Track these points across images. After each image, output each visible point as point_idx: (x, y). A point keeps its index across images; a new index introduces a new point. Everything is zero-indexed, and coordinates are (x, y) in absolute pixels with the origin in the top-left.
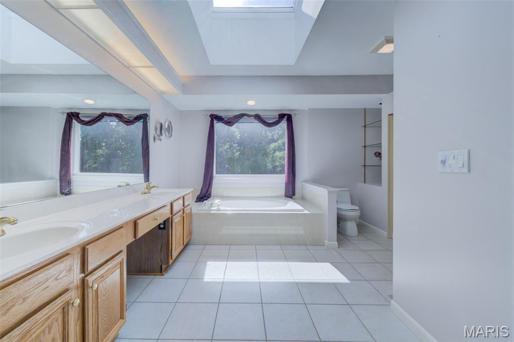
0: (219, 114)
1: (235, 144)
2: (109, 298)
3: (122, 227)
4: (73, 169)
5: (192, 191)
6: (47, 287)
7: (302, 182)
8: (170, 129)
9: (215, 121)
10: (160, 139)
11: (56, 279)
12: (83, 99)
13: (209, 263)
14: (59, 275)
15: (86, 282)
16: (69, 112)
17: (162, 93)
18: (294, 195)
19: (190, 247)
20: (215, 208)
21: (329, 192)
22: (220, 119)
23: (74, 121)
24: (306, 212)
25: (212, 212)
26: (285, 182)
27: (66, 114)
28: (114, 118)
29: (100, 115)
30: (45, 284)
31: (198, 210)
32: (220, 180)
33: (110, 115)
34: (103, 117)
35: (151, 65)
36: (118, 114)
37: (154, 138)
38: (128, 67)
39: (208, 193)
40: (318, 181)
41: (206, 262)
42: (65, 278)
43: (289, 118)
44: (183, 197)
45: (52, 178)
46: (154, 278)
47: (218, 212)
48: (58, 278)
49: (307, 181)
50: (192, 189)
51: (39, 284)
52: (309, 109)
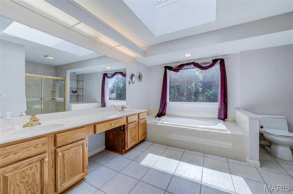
0: (170, 65)
1: (199, 83)
2: (73, 161)
3: (84, 127)
4: (106, 98)
5: (147, 111)
6: (29, 150)
7: (234, 109)
8: (140, 77)
9: (168, 71)
10: (134, 83)
11: (35, 147)
12: (106, 67)
13: (149, 154)
14: (37, 145)
15: (56, 151)
16: (104, 73)
17: (135, 58)
18: (226, 118)
19: (145, 143)
20: (161, 122)
21: (250, 119)
22: (170, 68)
23: (106, 77)
24: (229, 132)
25: (158, 124)
26: (218, 108)
27: (103, 75)
28: (119, 74)
29: (114, 73)
30: (28, 148)
31: (151, 122)
32: (171, 105)
33: (118, 73)
34: (116, 74)
35: (120, 44)
36: (121, 72)
37: (129, 83)
38: (111, 48)
39: (164, 112)
40: (248, 109)
41: (148, 153)
42: (41, 147)
43: (222, 62)
44: (139, 114)
45: (99, 102)
46: (118, 155)
47: (162, 125)
48: (36, 147)
49: (238, 108)
50: (147, 110)
51: (25, 148)
52: (240, 52)
